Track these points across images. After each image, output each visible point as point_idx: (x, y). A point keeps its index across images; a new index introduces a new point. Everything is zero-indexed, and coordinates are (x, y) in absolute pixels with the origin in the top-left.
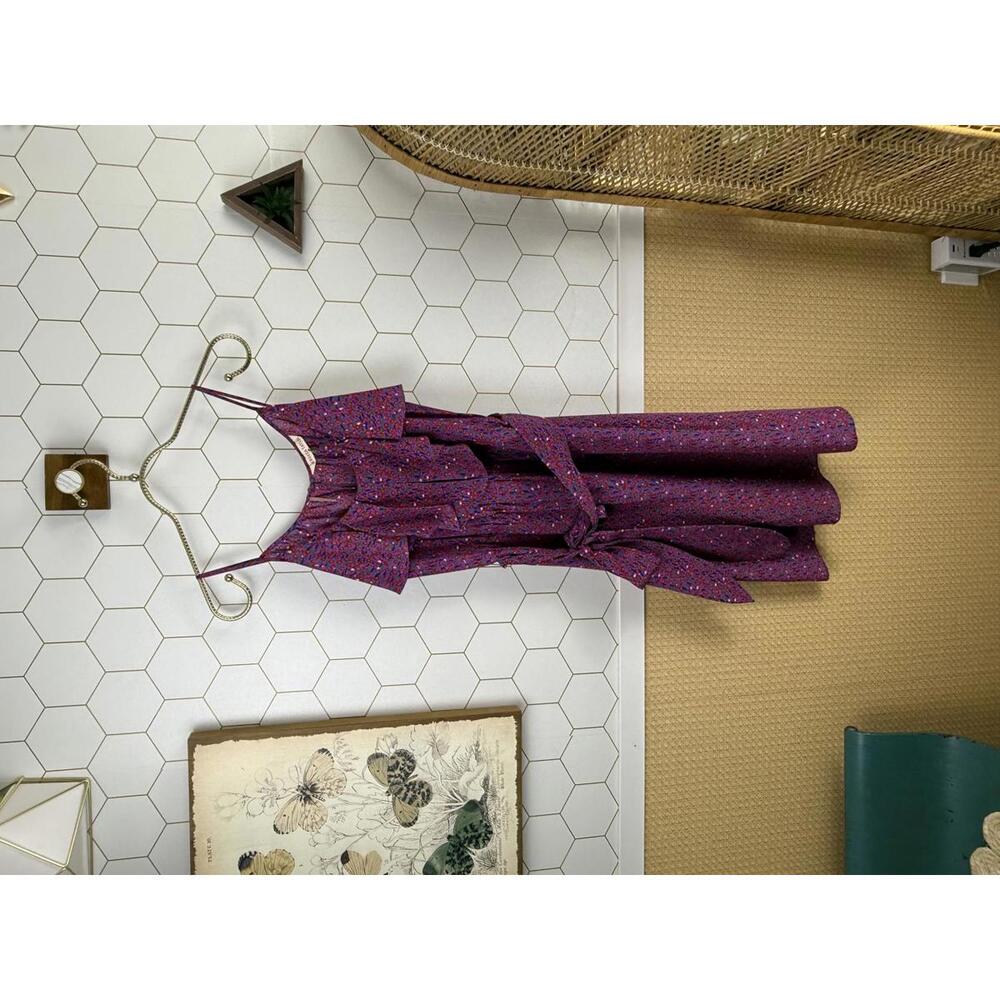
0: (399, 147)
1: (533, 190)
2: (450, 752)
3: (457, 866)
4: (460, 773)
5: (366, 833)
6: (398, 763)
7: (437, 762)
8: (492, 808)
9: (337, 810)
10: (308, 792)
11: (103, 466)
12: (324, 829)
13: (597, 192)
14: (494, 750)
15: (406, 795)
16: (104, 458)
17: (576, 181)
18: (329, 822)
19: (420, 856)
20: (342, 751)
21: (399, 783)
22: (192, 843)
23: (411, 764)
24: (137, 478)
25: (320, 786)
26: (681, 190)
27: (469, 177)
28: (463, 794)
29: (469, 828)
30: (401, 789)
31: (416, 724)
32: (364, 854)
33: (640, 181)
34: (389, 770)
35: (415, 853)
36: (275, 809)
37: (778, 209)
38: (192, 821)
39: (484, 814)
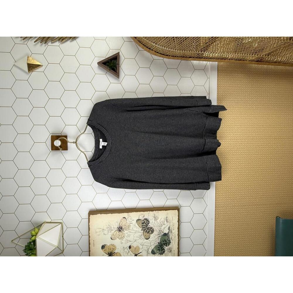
0: (147, 47)
1: (186, 58)
2: (159, 219)
3: (161, 251)
4: (162, 225)
5: (135, 241)
6: (144, 222)
7: (155, 222)
8: (171, 236)
9: (128, 234)
10: (120, 229)
11: (66, 139)
12: (124, 239)
13: (205, 58)
14: (171, 219)
15: (147, 231)
16: (66, 137)
18: (126, 237)
19: (150, 248)
20: (129, 218)
21: (145, 227)
22: (89, 241)
23: (148, 222)
24: (75, 142)
25: (123, 227)
26: (230, 57)
27: (167, 55)
28: (163, 231)
29: (164, 241)
30: (145, 229)
31: (150, 211)
32: (135, 247)
34: (142, 224)
35: (148, 247)
36: (111, 233)
37: (260, 61)
38: (89, 235)
39: (168, 237)
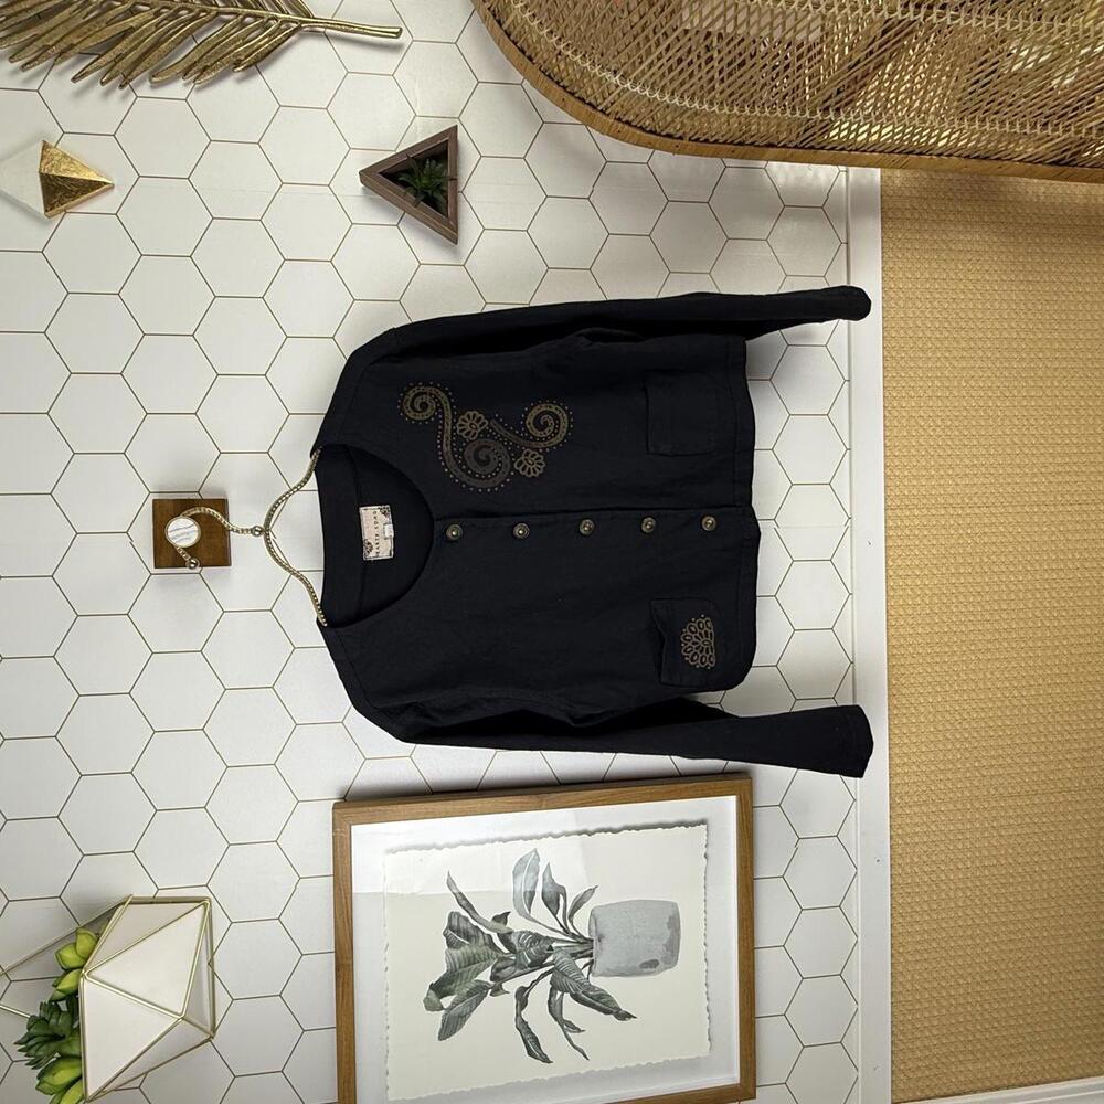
0: (582, 100)
1: (752, 147)
11: (222, 518)
13: (833, 149)
16: (222, 505)
17: (808, 134)
24: (260, 532)
26: (945, 141)
27: (669, 136)
33: (893, 131)
37: (1065, 164)
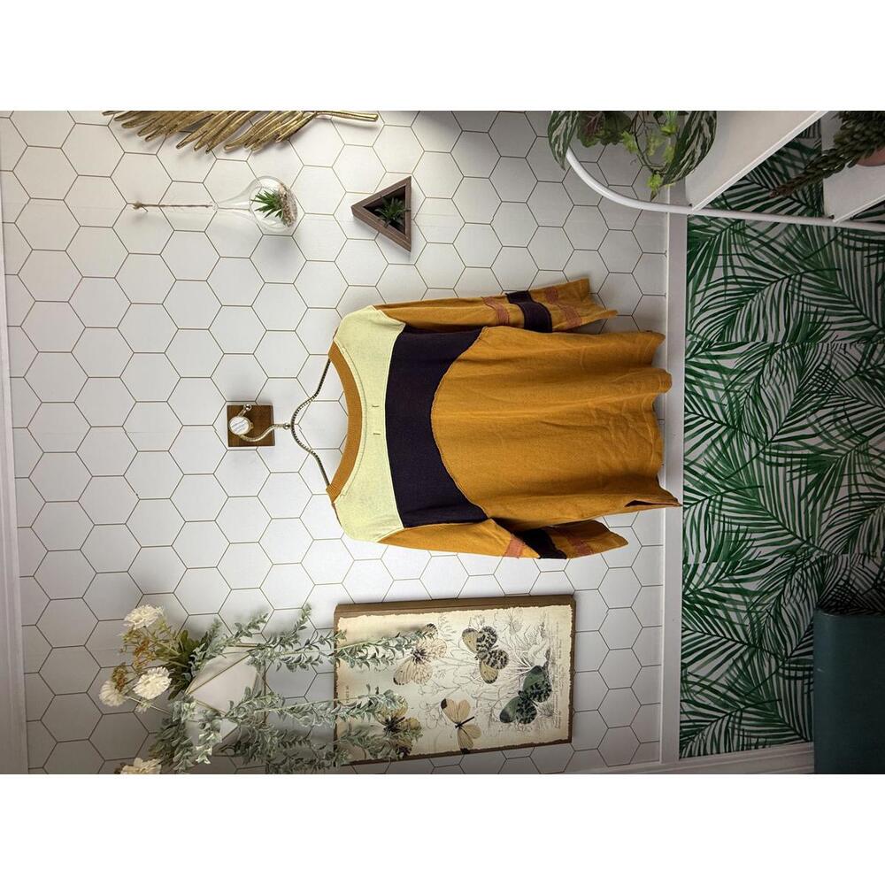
2: (523, 629)
3: (524, 714)
4: (529, 646)
5: (459, 686)
6: (484, 636)
7: (513, 637)
8: (551, 671)
9: (440, 668)
10: (419, 655)
12: (430, 683)
14: (554, 630)
15: (489, 660)
16: (269, 409)
19: (498, 705)
20: (444, 626)
21: (484, 651)
22: (335, 689)
23: (493, 637)
25: (428, 651)
28: (531, 661)
29: (534, 687)
30: (486, 656)
31: (499, 608)
32: (457, 702)
34: (478, 641)
35: (492, 704)
38: (335, 672)
39: (546, 676)
